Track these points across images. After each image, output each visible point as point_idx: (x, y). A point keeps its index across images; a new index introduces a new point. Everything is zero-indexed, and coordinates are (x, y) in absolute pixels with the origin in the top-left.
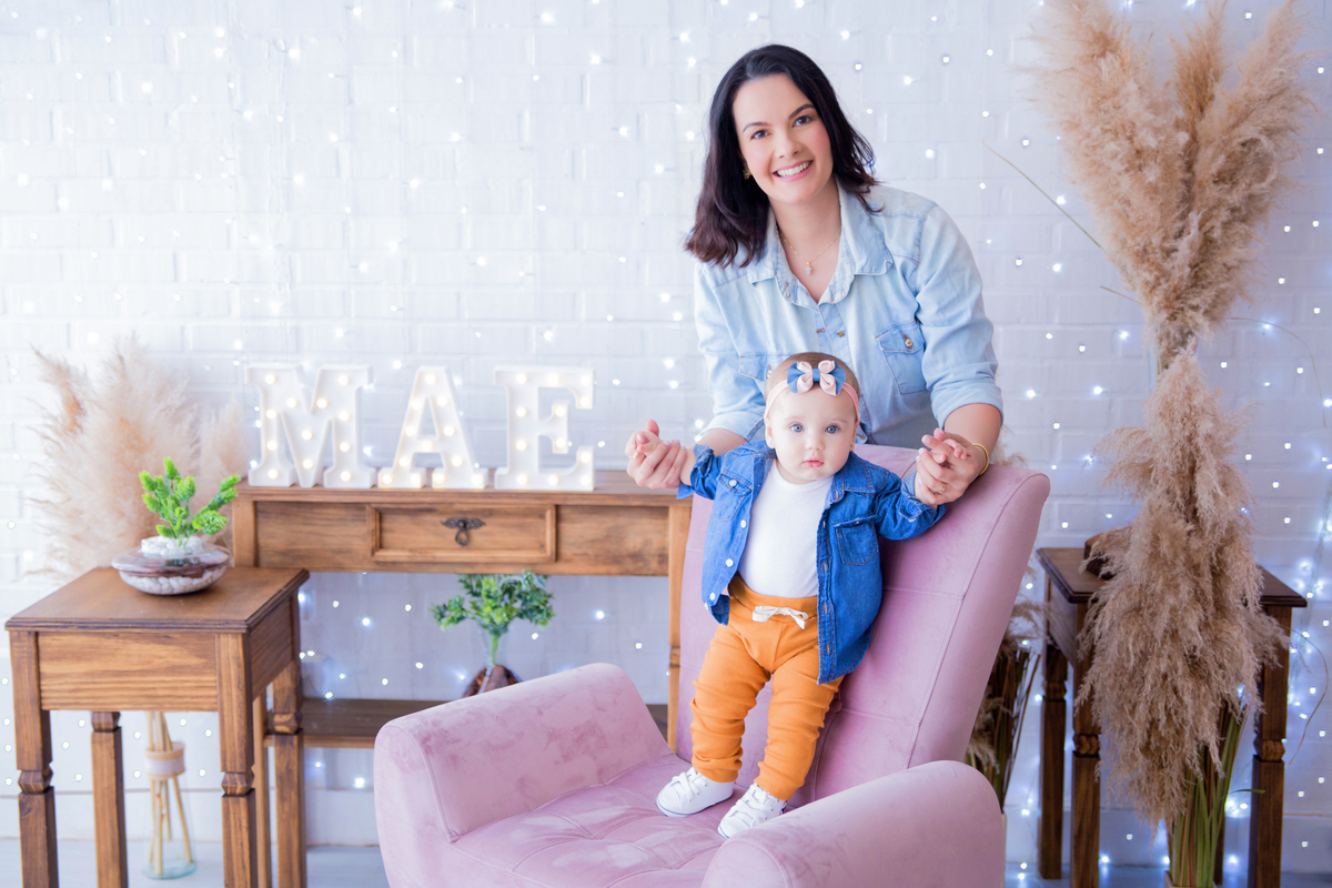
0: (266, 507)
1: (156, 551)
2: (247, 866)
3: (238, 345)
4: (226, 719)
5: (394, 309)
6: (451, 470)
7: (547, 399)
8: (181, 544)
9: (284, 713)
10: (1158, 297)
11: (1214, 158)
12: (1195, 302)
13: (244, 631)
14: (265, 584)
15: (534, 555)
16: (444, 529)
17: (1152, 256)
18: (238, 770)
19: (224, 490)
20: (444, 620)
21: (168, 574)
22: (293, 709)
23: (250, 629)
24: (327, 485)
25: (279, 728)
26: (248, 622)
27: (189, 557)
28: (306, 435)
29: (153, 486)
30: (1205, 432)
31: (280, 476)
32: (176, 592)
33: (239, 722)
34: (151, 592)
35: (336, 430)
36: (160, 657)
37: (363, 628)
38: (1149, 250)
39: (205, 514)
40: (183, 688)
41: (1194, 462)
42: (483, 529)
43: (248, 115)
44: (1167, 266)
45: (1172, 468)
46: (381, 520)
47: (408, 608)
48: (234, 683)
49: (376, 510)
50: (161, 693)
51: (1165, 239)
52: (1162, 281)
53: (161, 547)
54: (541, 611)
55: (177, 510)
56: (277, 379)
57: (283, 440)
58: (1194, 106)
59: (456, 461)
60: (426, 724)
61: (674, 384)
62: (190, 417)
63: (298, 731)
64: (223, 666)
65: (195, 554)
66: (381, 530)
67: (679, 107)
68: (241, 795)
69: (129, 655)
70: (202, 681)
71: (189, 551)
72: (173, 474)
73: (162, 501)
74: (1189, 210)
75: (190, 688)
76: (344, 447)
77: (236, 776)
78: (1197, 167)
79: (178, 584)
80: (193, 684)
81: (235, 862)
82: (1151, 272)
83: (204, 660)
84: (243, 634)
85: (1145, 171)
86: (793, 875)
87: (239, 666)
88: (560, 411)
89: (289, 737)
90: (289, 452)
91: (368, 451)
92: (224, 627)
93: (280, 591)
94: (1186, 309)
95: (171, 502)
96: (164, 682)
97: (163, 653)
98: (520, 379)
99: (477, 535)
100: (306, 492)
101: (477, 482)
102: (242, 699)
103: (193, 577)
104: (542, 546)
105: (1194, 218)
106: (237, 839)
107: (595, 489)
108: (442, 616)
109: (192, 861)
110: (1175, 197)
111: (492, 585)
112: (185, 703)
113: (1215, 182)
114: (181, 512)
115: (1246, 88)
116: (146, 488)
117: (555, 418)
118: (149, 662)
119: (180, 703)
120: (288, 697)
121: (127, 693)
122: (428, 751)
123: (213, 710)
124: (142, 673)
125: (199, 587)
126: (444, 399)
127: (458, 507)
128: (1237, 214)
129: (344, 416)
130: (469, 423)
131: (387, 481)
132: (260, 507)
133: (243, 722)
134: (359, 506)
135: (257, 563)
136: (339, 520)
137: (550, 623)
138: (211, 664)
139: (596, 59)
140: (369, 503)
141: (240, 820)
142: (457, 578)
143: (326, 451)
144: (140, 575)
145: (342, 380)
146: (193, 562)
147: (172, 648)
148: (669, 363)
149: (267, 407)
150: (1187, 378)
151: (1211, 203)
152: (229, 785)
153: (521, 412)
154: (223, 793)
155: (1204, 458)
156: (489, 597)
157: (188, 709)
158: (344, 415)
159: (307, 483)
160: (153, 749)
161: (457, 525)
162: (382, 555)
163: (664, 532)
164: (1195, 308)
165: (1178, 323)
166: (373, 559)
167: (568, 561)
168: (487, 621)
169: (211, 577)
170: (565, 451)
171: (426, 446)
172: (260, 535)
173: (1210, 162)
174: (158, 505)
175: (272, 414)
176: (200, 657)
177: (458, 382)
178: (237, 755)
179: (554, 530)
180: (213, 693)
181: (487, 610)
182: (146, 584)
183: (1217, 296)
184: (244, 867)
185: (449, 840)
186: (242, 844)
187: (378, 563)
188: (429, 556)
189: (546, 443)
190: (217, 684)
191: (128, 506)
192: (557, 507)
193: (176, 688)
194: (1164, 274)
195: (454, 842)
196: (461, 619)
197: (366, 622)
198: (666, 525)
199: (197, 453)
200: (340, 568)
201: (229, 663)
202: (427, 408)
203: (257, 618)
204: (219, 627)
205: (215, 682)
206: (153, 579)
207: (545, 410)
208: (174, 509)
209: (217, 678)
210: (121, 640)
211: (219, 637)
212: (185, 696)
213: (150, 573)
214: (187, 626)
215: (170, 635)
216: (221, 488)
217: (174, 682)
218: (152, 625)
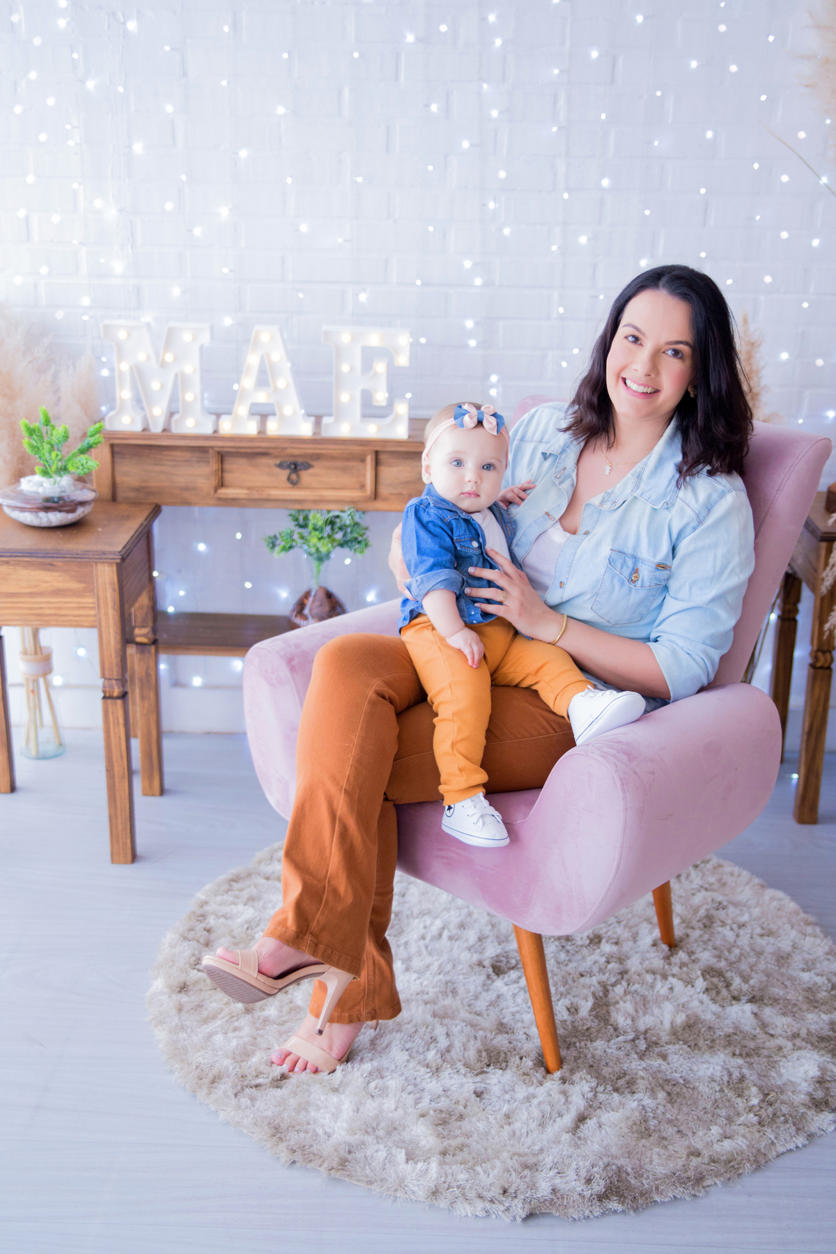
0: (121, 449)
1: (34, 489)
2: (125, 755)
3: (86, 301)
4: (104, 634)
5: (226, 270)
6: (283, 419)
7: (369, 356)
8: (55, 483)
9: (143, 627)
13: (119, 561)
14: (127, 518)
15: (356, 494)
16: (278, 470)
18: (115, 677)
19: (92, 436)
20: (277, 549)
21: (47, 509)
22: (150, 624)
23: (123, 559)
24: (175, 430)
25: (139, 639)
26: (121, 553)
27: (63, 494)
28: (155, 386)
29: (31, 432)
31: (133, 421)
32: (53, 524)
33: (115, 638)
34: (32, 524)
35: (181, 382)
36: (47, 582)
37: (198, 553)
39: (78, 458)
40: (67, 608)
42: (311, 471)
43: (90, 84)
46: (222, 462)
47: (239, 536)
48: (110, 604)
49: (218, 453)
50: (48, 612)
53: (36, 485)
54: (359, 542)
55: (54, 454)
56: (129, 335)
57: (135, 389)
59: (288, 411)
60: (289, 646)
61: (472, 343)
62: (51, 371)
63: (155, 642)
64: (101, 590)
65: (67, 492)
66: (222, 471)
67: (485, 86)
68: (117, 698)
69: (19, 580)
70: (83, 603)
71: (63, 490)
72: (48, 422)
73: (40, 446)
75: (73, 608)
76: (189, 397)
77: (114, 682)
79: (55, 518)
80: (75, 605)
81: (114, 751)
83: (84, 585)
84: (117, 564)
87: (114, 590)
88: (381, 367)
89: (147, 647)
90: (141, 401)
92: (101, 557)
93: (142, 525)
95: (47, 447)
96: (50, 603)
97: (49, 578)
98: (346, 338)
99: (306, 476)
100: (156, 437)
101: (305, 429)
102: (118, 618)
103: (68, 512)
104: (363, 487)
106: (115, 733)
107: (409, 437)
108: (274, 546)
109: (61, 744)
111: (317, 518)
112: (69, 621)
114: (57, 456)
116: (25, 434)
117: (376, 374)
118: (36, 586)
119: (64, 621)
120: (146, 613)
121: (18, 611)
122: (293, 669)
123: (92, 627)
124: (31, 595)
125: (73, 520)
126: (278, 356)
127: (289, 451)
130: (297, 373)
131: (227, 427)
132: (116, 449)
133: (119, 638)
134: (203, 450)
135: (114, 498)
136: (186, 461)
137: (367, 551)
138: (90, 588)
139: (410, 38)
140: (212, 447)
141: (117, 718)
142: (288, 512)
143: (174, 399)
144: (22, 510)
145: (187, 337)
146: (66, 499)
147: (56, 574)
148: (469, 324)
149: (120, 359)
152: (108, 689)
153: (345, 368)
154: (102, 695)
156: (315, 529)
157: (71, 626)
158: (190, 368)
159: (157, 428)
160: (25, 653)
161: (289, 467)
162: (223, 492)
166: (216, 496)
167: (385, 499)
168: (313, 550)
169: (83, 512)
170: (384, 403)
171: (262, 397)
172: (117, 474)
174: (36, 449)
175: (124, 367)
176: (80, 582)
178: (114, 665)
179: (374, 473)
180: (92, 612)
181: (314, 540)
182: (28, 518)
184: (122, 756)
186: (120, 738)
187: (219, 499)
188: (265, 494)
189: (367, 397)
190: (96, 605)
192: (377, 453)
193: (60, 608)
196: (291, 547)
197: (202, 547)
199: (59, 400)
200: (187, 503)
201: (106, 588)
202: (262, 363)
203: (128, 550)
204: (97, 557)
205: (94, 603)
206: (34, 514)
207: (367, 366)
208: (50, 453)
209: (96, 600)
210: (12, 567)
211: (96, 566)
212: (69, 615)
213: (31, 508)
214: (69, 556)
215: (55, 563)
216: (89, 434)
217: (59, 602)
218: (39, 555)
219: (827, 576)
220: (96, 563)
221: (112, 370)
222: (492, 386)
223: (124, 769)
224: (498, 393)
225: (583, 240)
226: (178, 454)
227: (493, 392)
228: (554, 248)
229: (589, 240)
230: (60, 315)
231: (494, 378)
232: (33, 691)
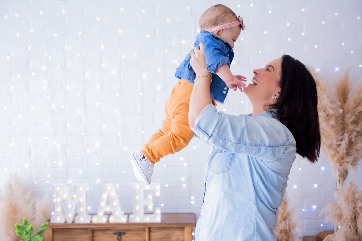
0: (56, 230)
3: (49, 176)
5: (97, 164)
6: (116, 216)
7: (146, 193)
10: (336, 158)
11: (351, 117)
12: (347, 160)
16: (113, 235)
17: (333, 147)
19: (43, 227)
24: (76, 222)
28: (70, 206)
29: (19, 227)
30: (359, 206)
31: (61, 220)
35: (79, 205)
38: (332, 144)
39: (36, 237)
41: (355, 215)
42: (126, 235)
43: (53, 106)
44: (338, 149)
45: (349, 218)
46: (93, 233)
49: (92, 230)
51: (337, 141)
52: (337, 154)
56: (61, 189)
57: (62, 208)
58: (342, 100)
59: (117, 213)
61: (184, 186)
62: (32, 202)
66: (93, 236)
72: (26, 223)
73: (22, 233)
74: (344, 132)
76: (82, 210)
78: (346, 119)
82: (333, 151)
85: (330, 121)
88: (150, 197)
90: (64, 212)
91: (89, 208)
94: (345, 162)
95: (25, 233)
98: (138, 187)
99: (124, 237)
100: (69, 225)
101: (123, 220)
105: (346, 135)
107: (162, 221)
110: (339, 129)
113: (351, 124)
114: (28, 236)
115: (358, 96)
116: (16, 228)
117: (149, 199)
126: (113, 194)
127: (118, 228)
128: (359, 134)
129: (82, 200)
130: (121, 199)
131: (95, 220)
132: (54, 230)
134: (86, 229)
136: (80, 233)
139: (159, 88)
140: (89, 228)
143: (76, 209)
145: (81, 189)
148: (183, 179)
149: (57, 196)
150: (353, 189)
151: (351, 130)
153: (138, 197)
155: (359, 214)
159: (70, 222)
161: (117, 234)
163: (183, 235)
164: (348, 162)
165: (343, 167)
170: (152, 210)
171: (108, 209)
172: (54, 239)
173: (349, 118)
174: (20, 234)
175: (59, 200)
177: (117, 186)
179: (148, 235)
183: (354, 159)
189: (146, 207)
191: (11, 232)
192: (150, 228)
194: (338, 152)
198: (184, 233)
199: (35, 213)
202: (108, 198)
207: (145, 196)
208: (26, 235)
216: (41, 227)
222: (192, 200)
226: (77, 231)
227: (193, 203)
230: (36, 182)
231: (193, 198)
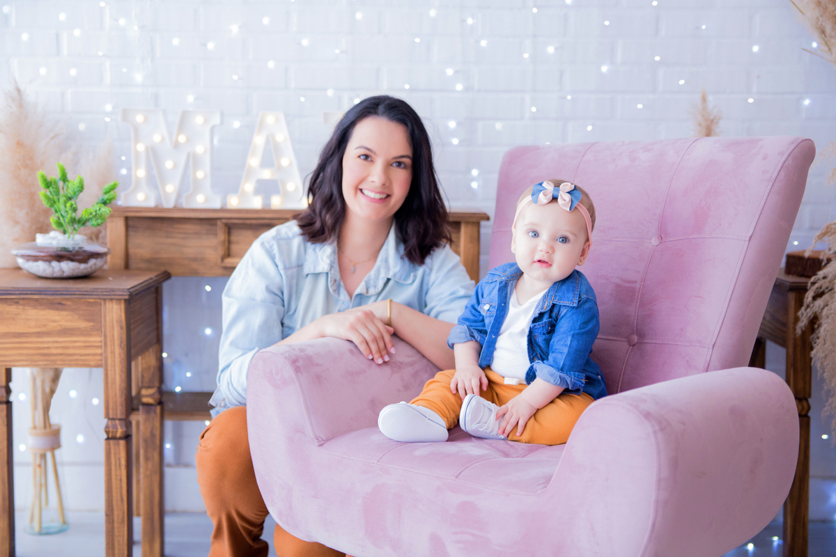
0: (135, 221)
1: (49, 241)
2: (125, 498)
3: (109, 108)
4: (109, 373)
5: (235, 77)
6: (286, 195)
8: (69, 237)
9: (150, 387)
13: (127, 297)
18: (119, 417)
19: (107, 193)
21: (59, 258)
22: (157, 384)
23: (130, 297)
24: (185, 204)
25: (145, 400)
26: (132, 290)
27: (76, 246)
28: (169, 164)
29: (48, 184)
31: (147, 198)
32: (66, 274)
33: (121, 376)
34: (44, 275)
36: (55, 321)
37: (205, 337)
40: (74, 348)
46: (229, 234)
48: (117, 342)
49: (226, 224)
50: (54, 351)
53: (53, 239)
55: (68, 205)
56: (146, 119)
57: (149, 169)
59: (290, 187)
61: (455, 141)
63: (160, 403)
64: (108, 328)
65: (80, 246)
66: (229, 242)
68: (120, 438)
69: (28, 320)
70: (89, 342)
71: (76, 243)
72: (64, 177)
73: (56, 198)
75: (80, 347)
76: (200, 174)
77: (117, 422)
79: (67, 267)
80: (82, 344)
81: (114, 494)
83: (91, 324)
84: (126, 300)
86: (657, 428)
87: (121, 328)
89: (153, 407)
90: (156, 179)
92: (110, 296)
93: (151, 279)
95: (62, 198)
96: (57, 342)
97: (57, 318)
100: (168, 211)
102: (124, 356)
103: (81, 261)
106: (116, 475)
109: (64, 522)
112: (75, 360)
116: (42, 185)
118: (44, 326)
119: (70, 360)
120: (153, 374)
121: (25, 352)
122: (297, 370)
123: (98, 366)
124: (39, 334)
125: (85, 272)
126: (281, 136)
129: (200, 149)
131: (234, 202)
132: (130, 221)
133: (124, 376)
134: (211, 222)
135: (127, 266)
136: (196, 233)
138: (97, 325)
140: (220, 219)
141: (119, 460)
143: (185, 176)
145: (199, 120)
146: (80, 250)
147: (64, 313)
148: (452, 125)
149: (137, 141)
152: (111, 430)
154: (105, 436)
157: (77, 365)
159: (169, 204)
160: (35, 428)
162: (230, 262)
166: (223, 265)
169: (95, 264)
171: (266, 174)
172: (130, 246)
174: (53, 203)
175: (141, 147)
176: (89, 321)
178: (118, 404)
180: (99, 351)
182: (41, 268)
184: (122, 499)
185: (317, 444)
186: (121, 480)
187: (226, 269)
190: (103, 344)
193: (67, 348)
195: (321, 445)
198: (459, 238)
200: (195, 273)
201: (113, 326)
202: (267, 142)
203: (136, 290)
204: (105, 293)
205: (101, 342)
206: (47, 263)
209: (103, 338)
210: (21, 307)
211: (105, 304)
212: (75, 355)
213: (44, 256)
214: (78, 293)
215: (64, 302)
216: (103, 192)
217: (66, 342)
218: (49, 293)
219: (802, 315)
220: (105, 300)
221: (129, 169)
222: (473, 179)
223: (124, 513)
224: (479, 186)
225: (551, 50)
226: (189, 227)
227: (474, 185)
228: (526, 56)
229: (556, 49)
231: (475, 172)
232: (40, 466)
